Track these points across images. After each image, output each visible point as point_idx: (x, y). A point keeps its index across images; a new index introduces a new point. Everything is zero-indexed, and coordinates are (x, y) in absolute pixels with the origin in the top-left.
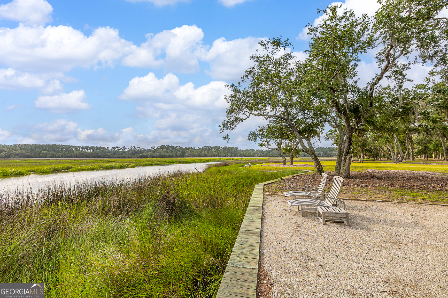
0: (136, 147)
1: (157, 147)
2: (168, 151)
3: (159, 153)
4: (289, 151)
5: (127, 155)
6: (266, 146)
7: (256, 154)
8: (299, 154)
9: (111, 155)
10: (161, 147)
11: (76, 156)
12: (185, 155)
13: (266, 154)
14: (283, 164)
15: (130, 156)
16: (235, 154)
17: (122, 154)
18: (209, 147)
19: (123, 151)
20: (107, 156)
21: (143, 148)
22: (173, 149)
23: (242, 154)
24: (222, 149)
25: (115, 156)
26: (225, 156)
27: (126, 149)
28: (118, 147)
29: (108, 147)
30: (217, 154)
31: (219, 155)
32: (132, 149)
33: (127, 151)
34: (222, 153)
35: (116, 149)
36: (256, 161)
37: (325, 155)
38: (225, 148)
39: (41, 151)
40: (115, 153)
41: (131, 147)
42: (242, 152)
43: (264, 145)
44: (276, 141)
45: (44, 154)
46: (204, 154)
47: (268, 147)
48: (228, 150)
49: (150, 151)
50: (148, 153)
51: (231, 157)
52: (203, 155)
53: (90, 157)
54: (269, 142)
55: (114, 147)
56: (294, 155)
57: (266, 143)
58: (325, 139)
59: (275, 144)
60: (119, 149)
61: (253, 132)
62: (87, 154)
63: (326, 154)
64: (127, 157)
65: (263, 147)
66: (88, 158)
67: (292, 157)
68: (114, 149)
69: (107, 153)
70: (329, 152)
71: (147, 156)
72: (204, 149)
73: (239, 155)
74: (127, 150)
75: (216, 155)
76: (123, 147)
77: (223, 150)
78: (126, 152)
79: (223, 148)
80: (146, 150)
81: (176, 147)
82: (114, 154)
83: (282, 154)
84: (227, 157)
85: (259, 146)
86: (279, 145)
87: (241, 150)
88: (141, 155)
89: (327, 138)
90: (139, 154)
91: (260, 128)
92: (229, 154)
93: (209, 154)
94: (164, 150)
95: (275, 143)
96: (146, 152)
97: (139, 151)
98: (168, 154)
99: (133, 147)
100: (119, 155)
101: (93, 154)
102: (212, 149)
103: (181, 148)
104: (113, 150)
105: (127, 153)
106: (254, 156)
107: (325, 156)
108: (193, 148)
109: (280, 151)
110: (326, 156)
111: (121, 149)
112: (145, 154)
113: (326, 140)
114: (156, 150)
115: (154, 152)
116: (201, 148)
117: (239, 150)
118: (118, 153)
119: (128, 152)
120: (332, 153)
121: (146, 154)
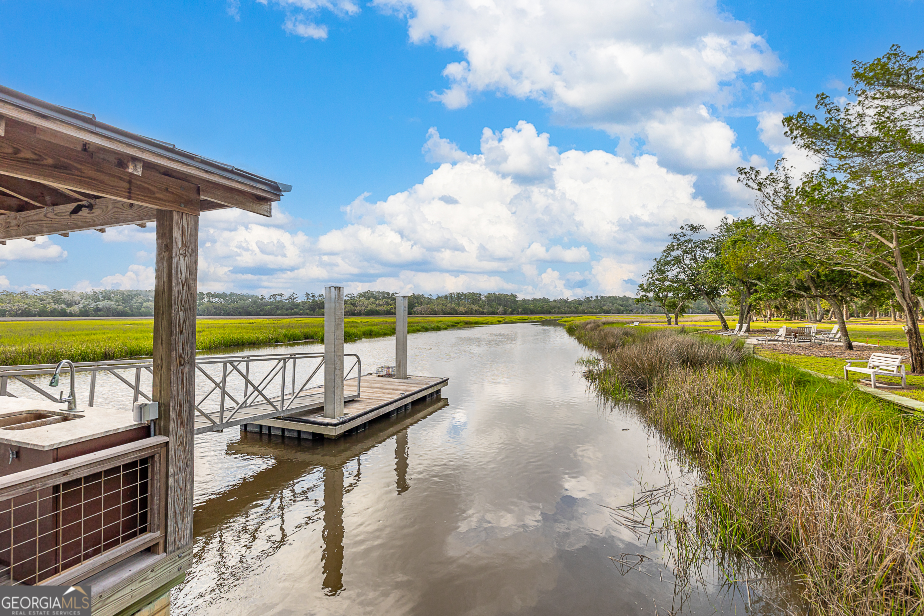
0: (317, 294)
1: (358, 296)
5: (301, 310)
7: (554, 307)
9: (271, 310)
11: (206, 311)
16: (511, 308)
17: (292, 309)
19: (292, 303)
20: (262, 313)
22: (389, 298)
23: (526, 308)
24: (484, 298)
25: (279, 312)
26: (493, 313)
28: (281, 295)
29: (262, 296)
30: (477, 308)
31: (481, 310)
32: (309, 298)
34: (486, 307)
35: (278, 298)
38: (490, 296)
39: (142, 304)
40: (278, 306)
41: (307, 294)
42: (527, 303)
45: (147, 307)
46: (451, 309)
48: (497, 299)
52: (449, 310)
53: (232, 315)
55: (274, 295)
60: (284, 298)
62: (227, 308)
66: (229, 315)
67: (677, 315)
68: (275, 299)
69: (264, 306)
72: (450, 297)
73: (520, 310)
74: (298, 301)
75: (476, 311)
77: (488, 301)
78: (298, 305)
79: (487, 297)
81: (393, 294)
82: (277, 309)
84: (498, 314)
87: (523, 301)
92: (501, 308)
93: (461, 309)
94: (372, 300)
99: (311, 295)
100: (287, 310)
101: (237, 308)
102: (465, 299)
104: (273, 300)
105: (300, 307)
106: (550, 313)
107: (698, 313)
110: (701, 312)
111: (288, 298)
114: (357, 300)
115: (354, 304)
116: (442, 297)
117: (520, 299)
118: (283, 306)
119: (302, 305)
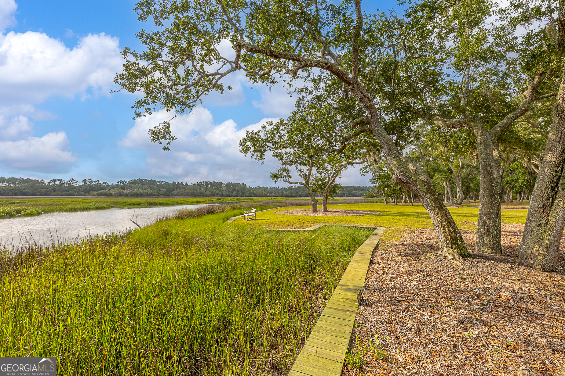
0: (94, 180)
1: (129, 182)
2: (146, 187)
3: (131, 189)
4: (322, 189)
5: (76, 192)
6: (284, 178)
7: (269, 192)
8: (336, 194)
9: (48, 191)
10: (135, 182)
12: (172, 193)
13: (282, 193)
14: (311, 208)
15: (82, 193)
16: (242, 192)
18: (207, 182)
19: (70, 186)
21: (105, 183)
22: (153, 184)
23: (251, 193)
24: (225, 186)
25: (55, 193)
26: (229, 196)
27: (76, 184)
29: (42, 180)
30: (218, 192)
31: (221, 193)
32: (85, 183)
33: (77, 185)
34: (225, 192)
35: (58, 183)
36: (268, 203)
37: (349, 195)
38: (229, 185)
40: (55, 189)
41: (85, 180)
42: (252, 190)
43: (280, 176)
44: (300, 170)
46: (200, 192)
47: (287, 180)
48: (233, 187)
49: (117, 186)
50: (113, 190)
51: (237, 196)
52: (198, 194)
54: (289, 172)
55: (53, 180)
56: (328, 194)
57: (284, 173)
58: (362, 173)
59: (299, 175)
60: (63, 182)
61: (255, 131)
63: (350, 193)
64: (77, 196)
65: (279, 180)
67: (326, 198)
68: (54, 183)
69: (41, 188)
70: (353, 191)
71: (111, 193)
72: (200, 185)
73: (247, 194)
75: (217, 194)
76: (71, 181)
77: (227, 187)
78: (75, 188)
79: (227, 185)
80: (109, 186)
81: (159, 182)
82: (54, 191)
83: (310, 192)
84: (232, 196)
85: (272, 179)
86: (306, 177)
87: (250, 188)
88: (101, 193)
89: (365, 172)
90: (97, 190)
91: (272, 127)
92: (234, 193)
93: (207, 192)
94: (140, 185)
95: (300, 173)
96: (109, 188)
97: (97, 186)
98: (145, 191)
99: (88, 181)
100: (63, 191)
101: (13, 190)
102: (211, 186)
103: (166, 183)
104: (52, 184)
105: (76, 190)
106: (266, 196)
108: (184, 184)
109: (307, 188)
111: (67, 183)
112: (107, 190)
113: (362, 175)
114: (127, 185)
115: (123, 188)
116: (195, 184)
117: (248, 187)
118: (60, 189)
119: (79, 188)
120: (356, 193)
121: (108, 192)
